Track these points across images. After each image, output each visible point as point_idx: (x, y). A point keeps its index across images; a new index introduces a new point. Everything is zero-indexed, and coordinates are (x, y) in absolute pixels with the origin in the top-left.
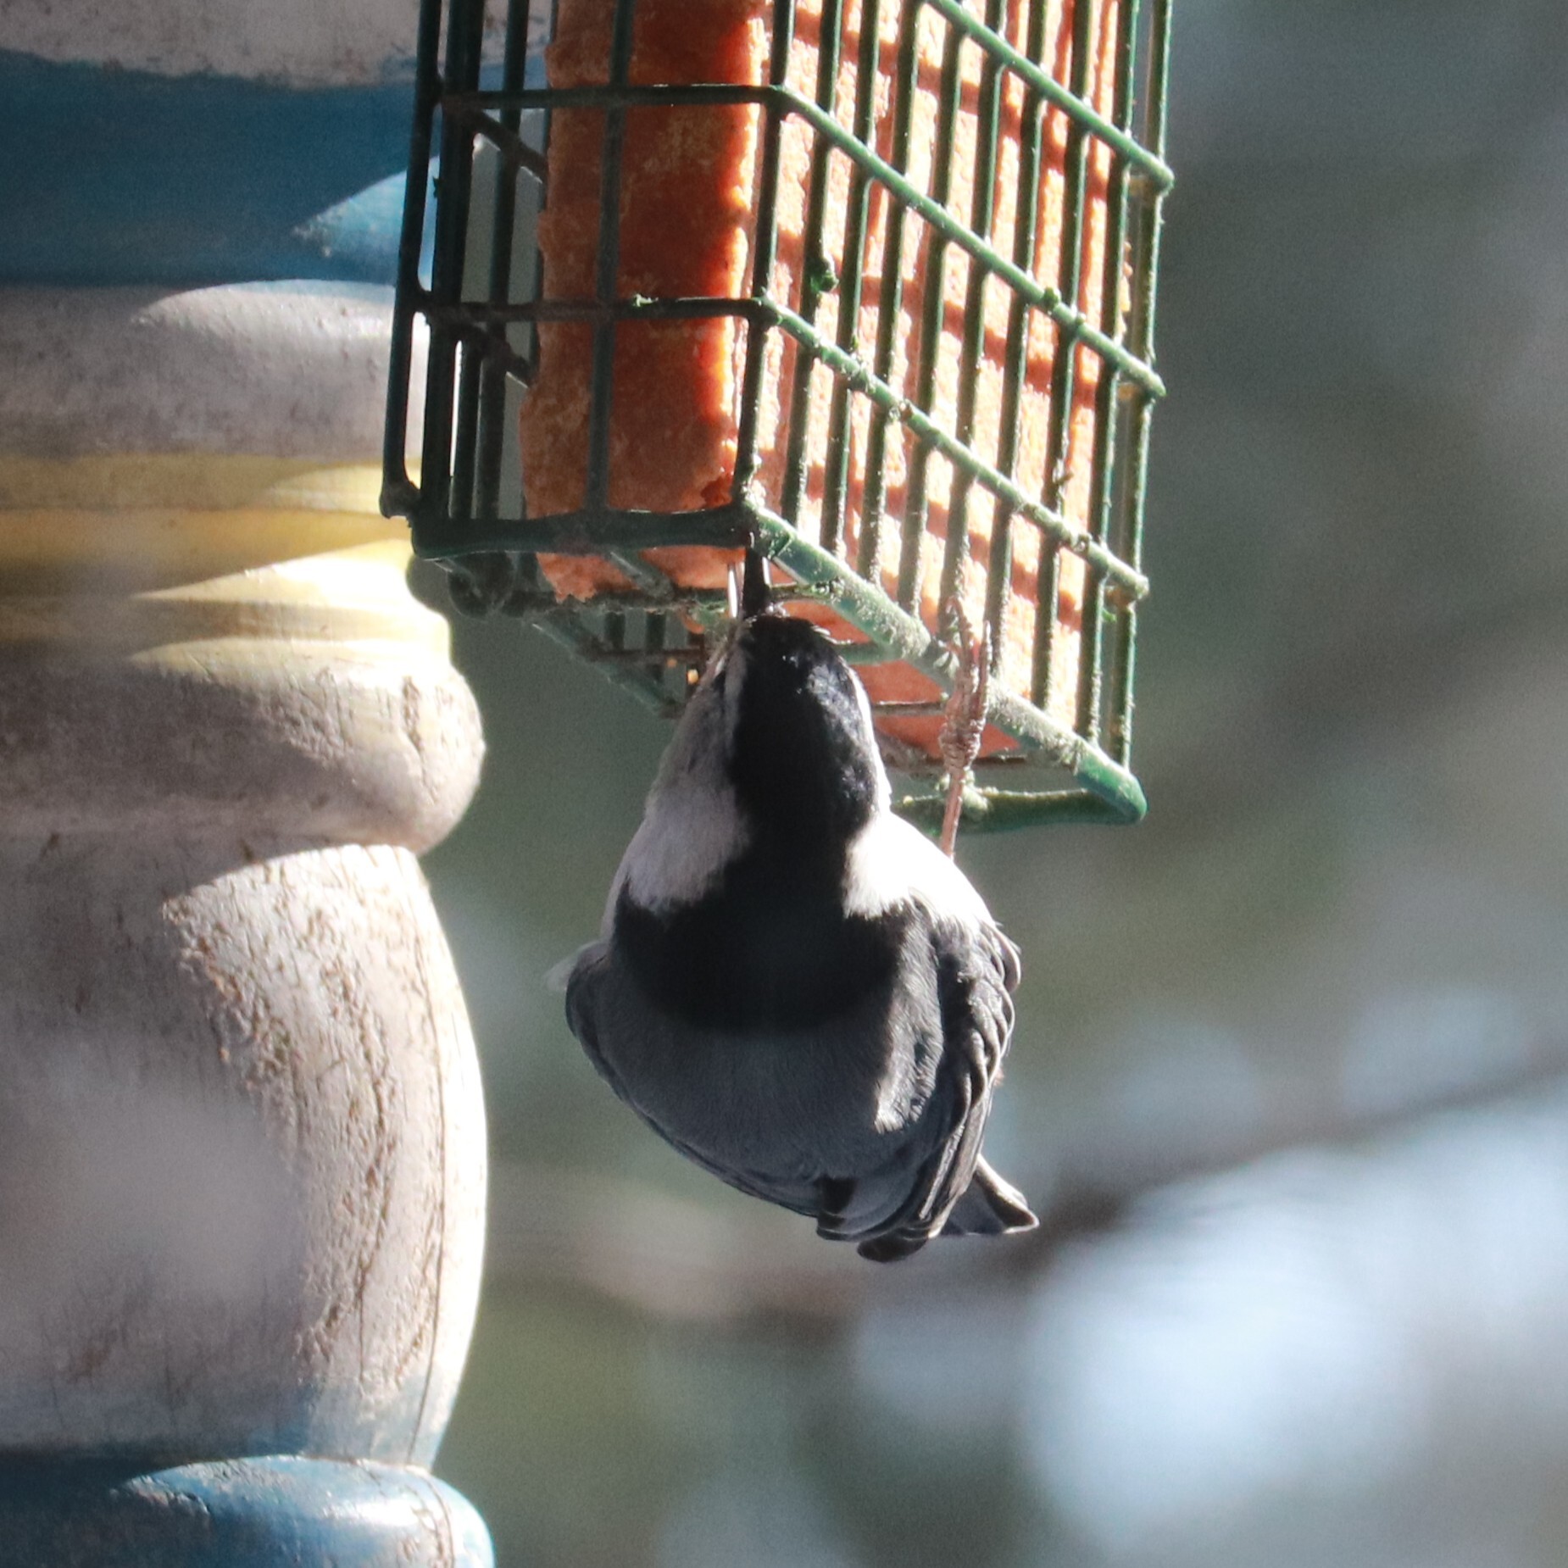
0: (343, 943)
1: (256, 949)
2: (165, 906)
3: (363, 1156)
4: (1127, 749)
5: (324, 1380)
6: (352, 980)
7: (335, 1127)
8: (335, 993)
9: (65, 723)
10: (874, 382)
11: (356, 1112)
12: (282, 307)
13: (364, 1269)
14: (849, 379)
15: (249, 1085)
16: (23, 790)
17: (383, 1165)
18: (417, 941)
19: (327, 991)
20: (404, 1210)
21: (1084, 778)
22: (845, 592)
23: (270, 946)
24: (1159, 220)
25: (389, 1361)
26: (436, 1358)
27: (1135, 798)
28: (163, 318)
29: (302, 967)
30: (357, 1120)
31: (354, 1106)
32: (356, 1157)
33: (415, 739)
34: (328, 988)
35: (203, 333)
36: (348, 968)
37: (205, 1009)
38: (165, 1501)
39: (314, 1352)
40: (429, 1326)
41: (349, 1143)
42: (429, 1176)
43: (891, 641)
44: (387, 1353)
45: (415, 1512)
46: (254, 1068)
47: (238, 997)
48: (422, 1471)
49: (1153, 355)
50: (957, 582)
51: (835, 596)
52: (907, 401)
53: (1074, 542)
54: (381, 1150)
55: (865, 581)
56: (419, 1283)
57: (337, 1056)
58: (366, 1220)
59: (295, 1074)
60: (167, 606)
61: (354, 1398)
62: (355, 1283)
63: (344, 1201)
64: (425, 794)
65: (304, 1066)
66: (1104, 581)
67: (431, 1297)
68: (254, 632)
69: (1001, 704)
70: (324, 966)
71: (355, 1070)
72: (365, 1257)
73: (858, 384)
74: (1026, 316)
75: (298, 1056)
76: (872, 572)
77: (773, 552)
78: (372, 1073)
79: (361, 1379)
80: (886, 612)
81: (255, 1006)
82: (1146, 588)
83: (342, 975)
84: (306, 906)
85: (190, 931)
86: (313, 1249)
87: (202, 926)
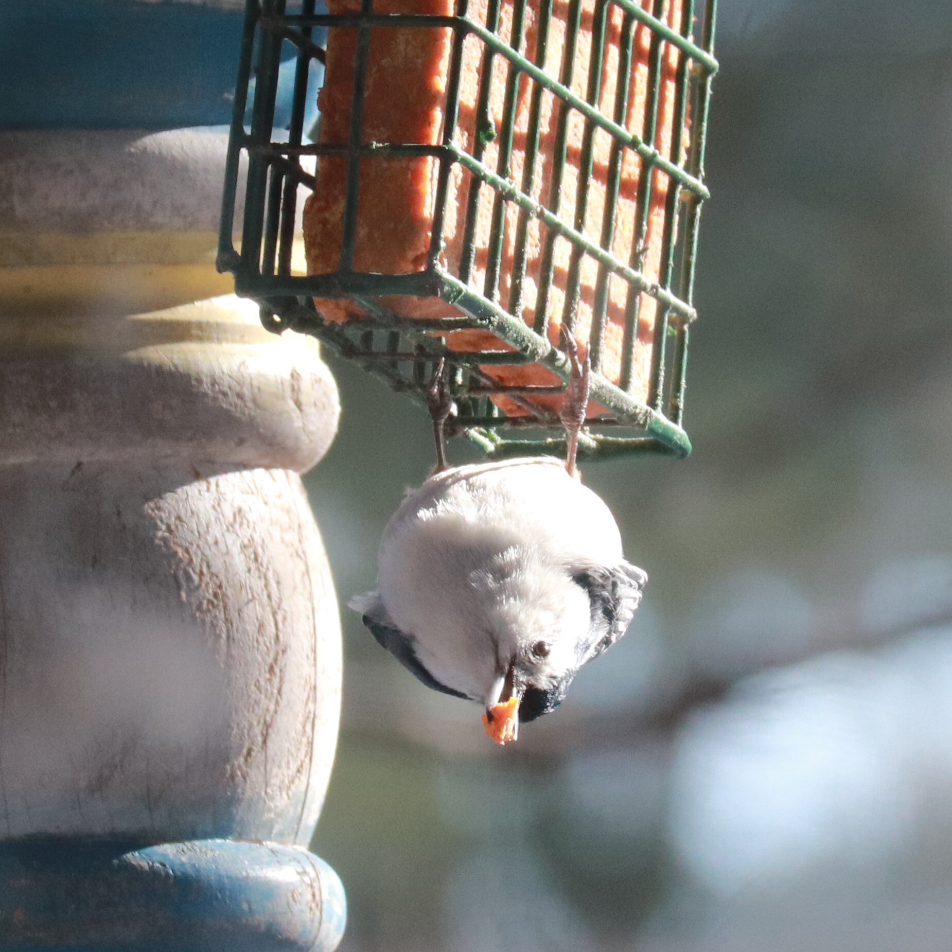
0: (254, 527)
1: (202, 532)
2: (146, 505)
3: (267, 658)
4: (681, 413)
5: (243, 793)
6: (260, 550)
7: (250, 640)
8: (250, 559)
9: (86, 394)
10: (520, 194)
11: (262, 631)
12: (217, 142)
13: (267, 726)
14: (504, 194)
15: (198, 614)
16: (60, 435)
17: (279, 662)
18: (299, 526)
19: (244, 556)
20: (292, 690)
21: (652, 431)
22: (498, 324)
23: (210, 530)
24: (709, 92)
25: (283, 782)
26: (311, 780)
27: (685, 444)
28: (145, 148)
29: (229, 542)
30: (263, 635)
31: (261, 627)
32: (263, 658)
33: (298, 404)
34: (245, 555)
35: (170, 158)
36: (257, 543)
37: (170, 567)
38: (147, 868)
39: (237, 776)
40: (307, 760)
41: (258, 649)
42: (307, 669)
43: (528, 352)
44: (281, 776)
45: (299, 873)
46: (201, 603)
47: (191, 560)
48: (302, 848)
49: (703, 173)
50: (572, 315)
51: (492, 326)
52: (542, 206)
53: (649, 289)
54: (277, 653)
55: (512, 316)
56: (301, 734)
57: (250, 597)
58: (268, 696)
59: (225, 608)
60: (148, 323)
61: (262, 803)
62: (262, 734)
63: (255, 685)
64: (304, 438)
65: (231, 603)
66: (668, 312)
67: (308, 743)
68: (200, 339)
69: (599, 389)
70: (243, 542)
71: (261, 604)
72: (268, 719)
73: (510, 196)
74: (621, 152)
75: (226, 596)
76: (517, 310)
77: (453, 300)
78: (272, 607)
79: (266, 793)
80: (525, 335)
81: (201, 566)
82: (695, 315)
83: (253, 547)
84: (232, 505)
85: (162, 521)
86: (236, 714)
87: (169, 517)
